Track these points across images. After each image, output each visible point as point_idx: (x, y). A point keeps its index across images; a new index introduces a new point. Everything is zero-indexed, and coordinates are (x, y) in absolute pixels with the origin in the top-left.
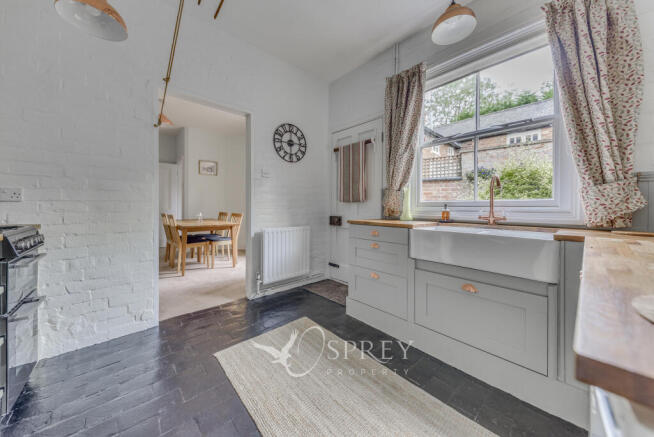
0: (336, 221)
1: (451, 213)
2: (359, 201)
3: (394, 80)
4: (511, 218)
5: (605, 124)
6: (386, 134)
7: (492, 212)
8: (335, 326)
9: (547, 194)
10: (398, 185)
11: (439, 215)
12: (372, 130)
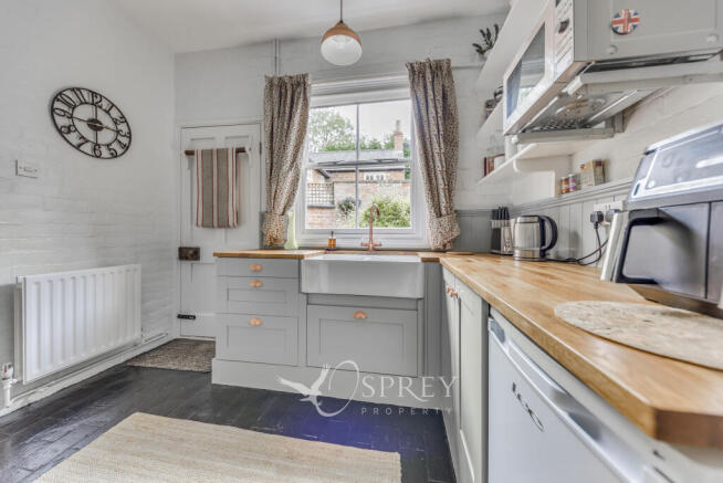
0: (189, 254)
1: (337, 241)
2: (228, 226)
3: (276, 82)
4: (386, 244)
5: (442, 172)
6: (265, 146)
7: (371, 239)
8: (192, 407)
9: (405, 224)
10: (281, 208)
11: (326, 243)
12: (247, 137)
